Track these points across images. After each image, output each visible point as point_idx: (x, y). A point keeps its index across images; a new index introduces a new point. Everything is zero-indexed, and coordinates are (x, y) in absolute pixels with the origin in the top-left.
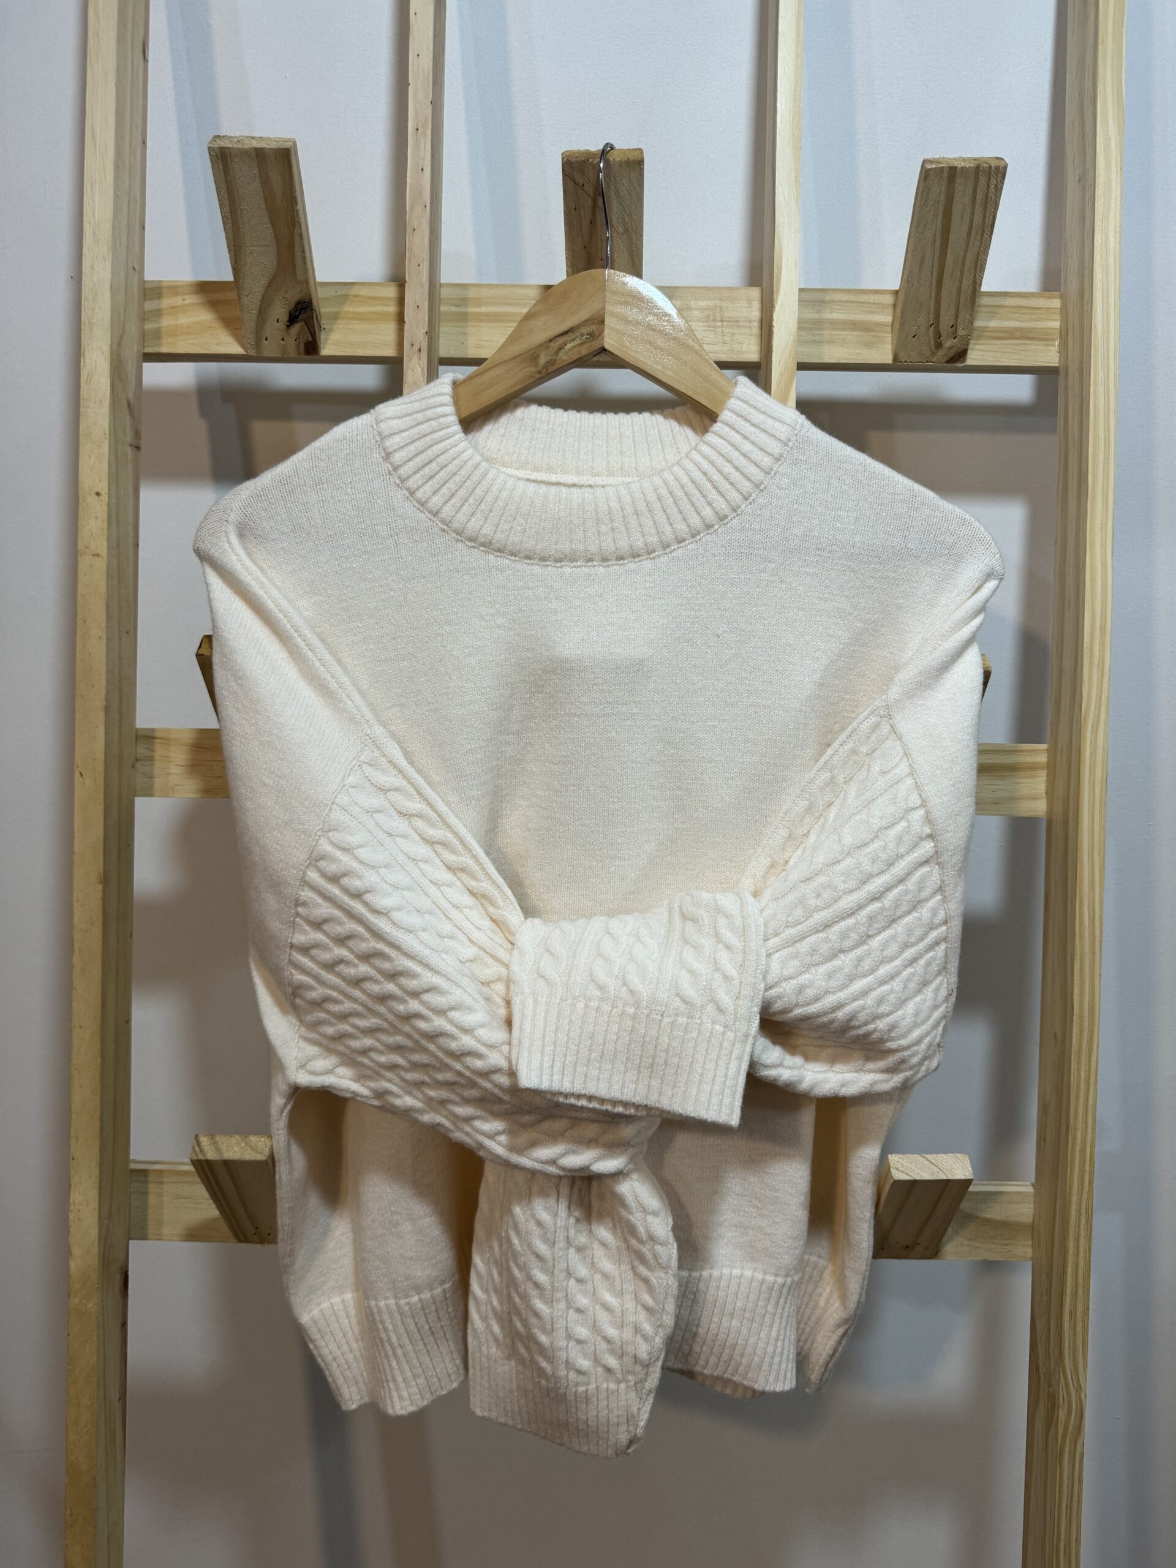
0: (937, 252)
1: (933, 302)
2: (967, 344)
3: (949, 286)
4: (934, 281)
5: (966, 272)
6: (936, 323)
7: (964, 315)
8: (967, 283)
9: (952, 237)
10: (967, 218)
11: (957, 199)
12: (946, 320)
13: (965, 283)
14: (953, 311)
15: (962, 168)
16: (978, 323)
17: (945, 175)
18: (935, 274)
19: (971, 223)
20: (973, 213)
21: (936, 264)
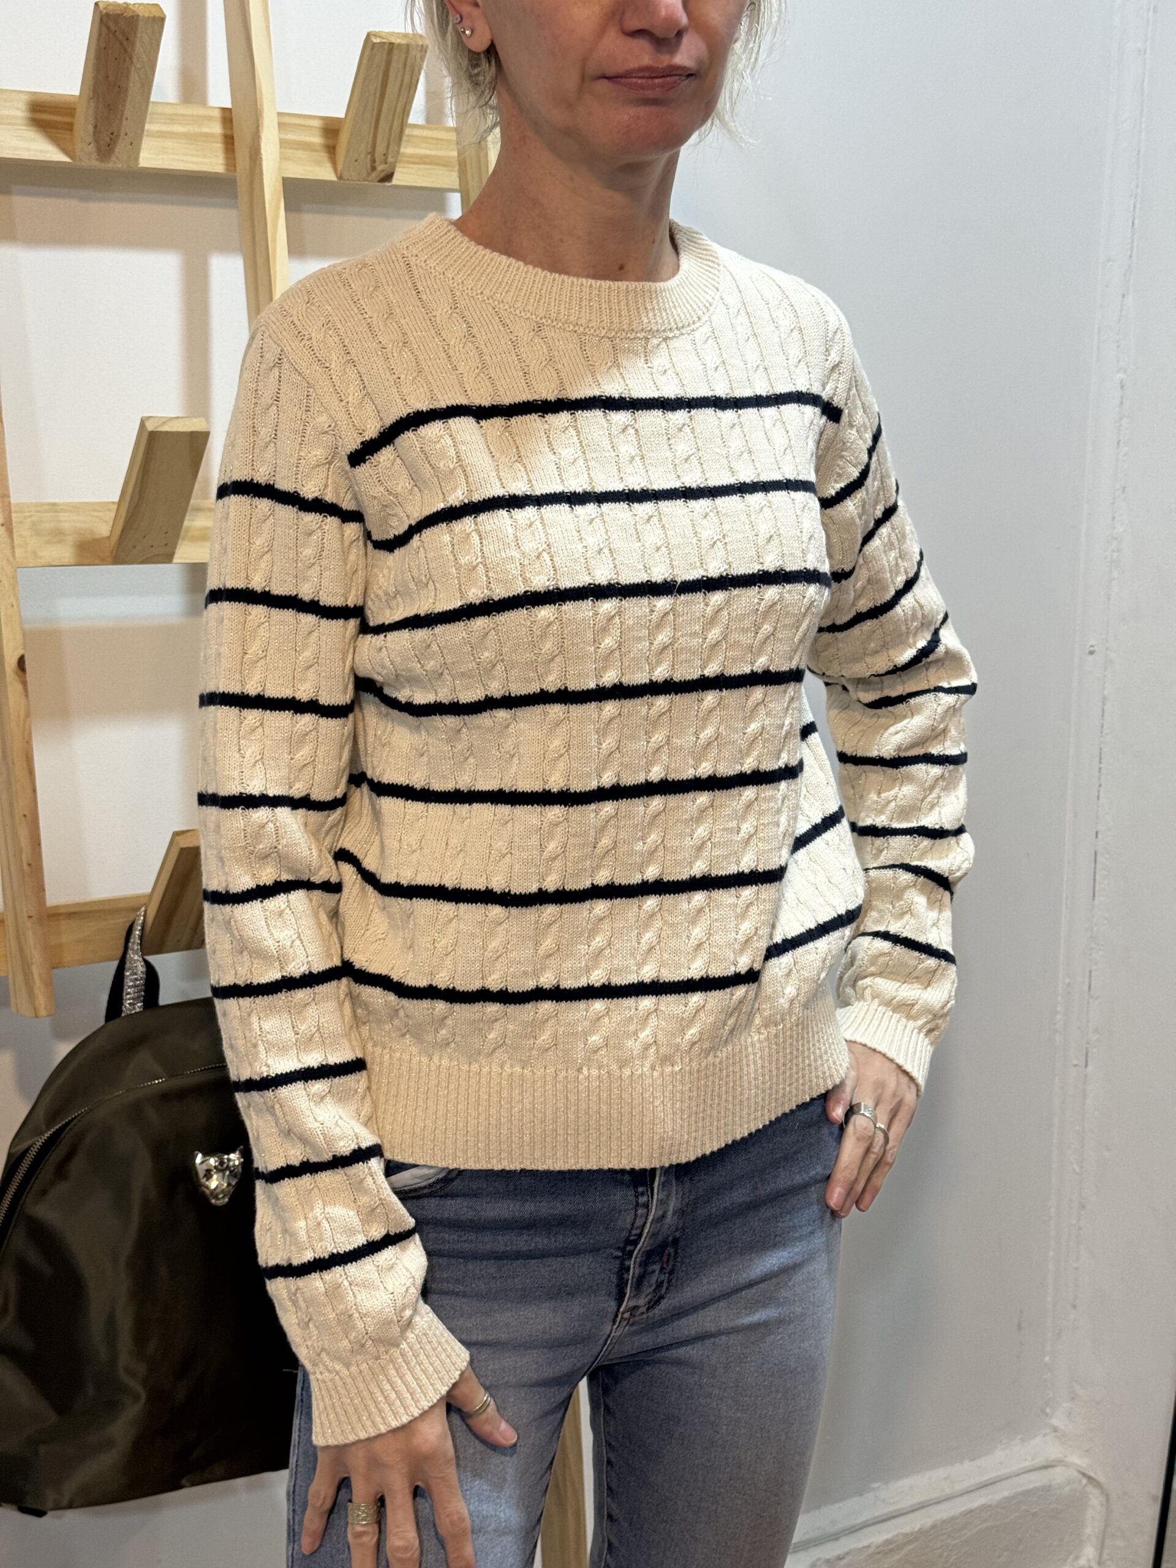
0: (377, 100)
1: (371, 135)
2: (394, 168)
3: (383, 124)
4: (373, 123)
5: (397, 115)
6: (372, 153)
7: (393, 147)
8: (396, 124)
9: (389, 90)
10: (399, 79)
11: (394, 64)
12: (380, 149)
13: (395, 123)
14: (385, 144)
15: (399, 44)
16: (402, 150)
17: (386, 47)
18: (374, 116)
19: (403, 80)
20: (404, 75)
21: (375, 110)
